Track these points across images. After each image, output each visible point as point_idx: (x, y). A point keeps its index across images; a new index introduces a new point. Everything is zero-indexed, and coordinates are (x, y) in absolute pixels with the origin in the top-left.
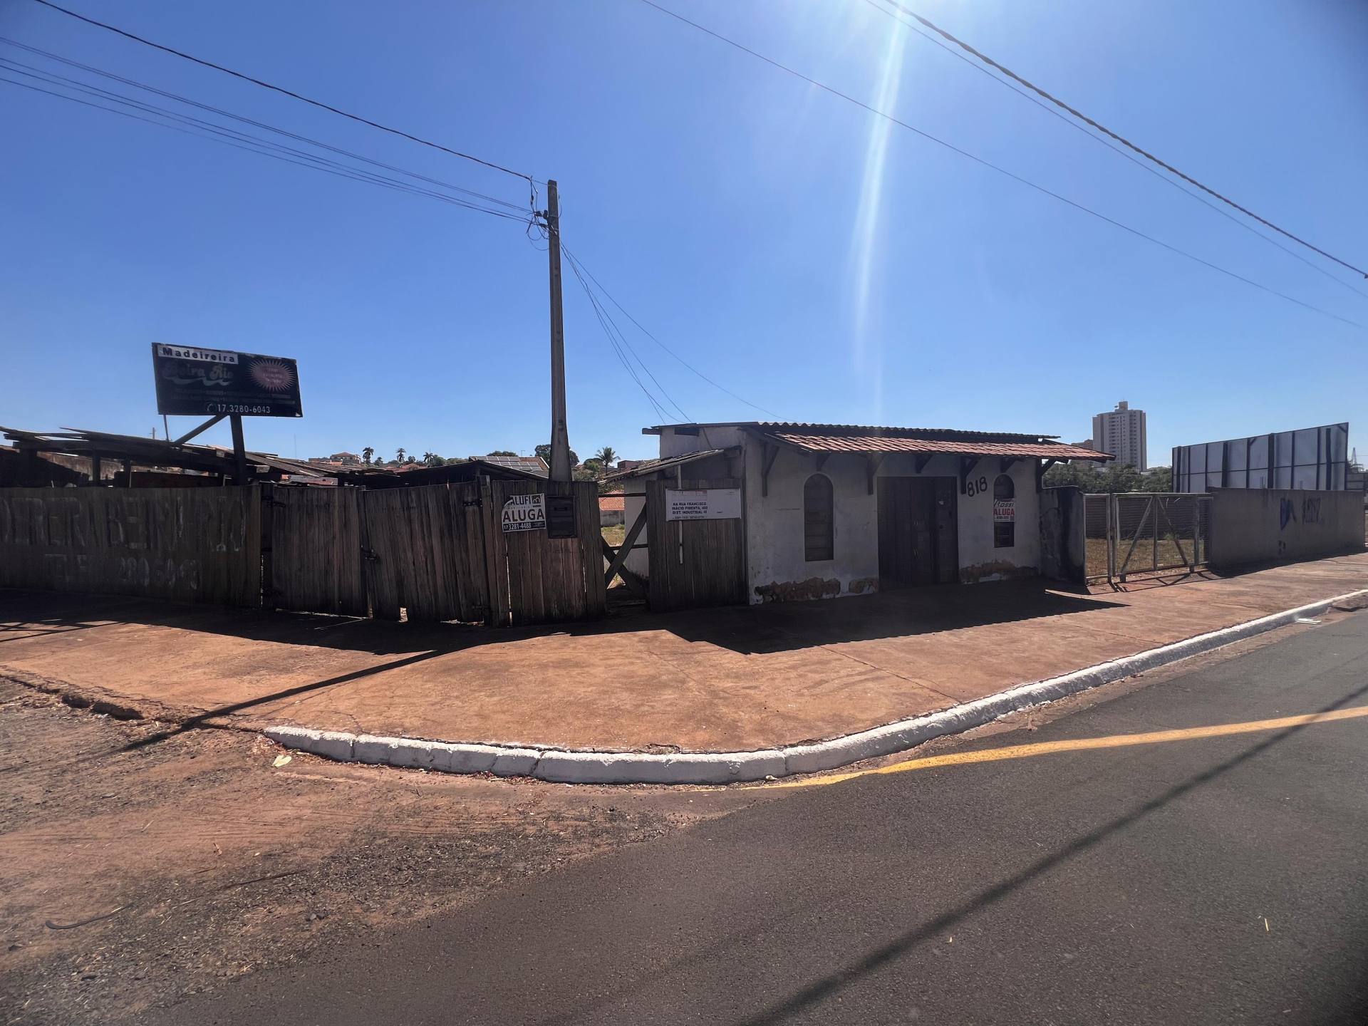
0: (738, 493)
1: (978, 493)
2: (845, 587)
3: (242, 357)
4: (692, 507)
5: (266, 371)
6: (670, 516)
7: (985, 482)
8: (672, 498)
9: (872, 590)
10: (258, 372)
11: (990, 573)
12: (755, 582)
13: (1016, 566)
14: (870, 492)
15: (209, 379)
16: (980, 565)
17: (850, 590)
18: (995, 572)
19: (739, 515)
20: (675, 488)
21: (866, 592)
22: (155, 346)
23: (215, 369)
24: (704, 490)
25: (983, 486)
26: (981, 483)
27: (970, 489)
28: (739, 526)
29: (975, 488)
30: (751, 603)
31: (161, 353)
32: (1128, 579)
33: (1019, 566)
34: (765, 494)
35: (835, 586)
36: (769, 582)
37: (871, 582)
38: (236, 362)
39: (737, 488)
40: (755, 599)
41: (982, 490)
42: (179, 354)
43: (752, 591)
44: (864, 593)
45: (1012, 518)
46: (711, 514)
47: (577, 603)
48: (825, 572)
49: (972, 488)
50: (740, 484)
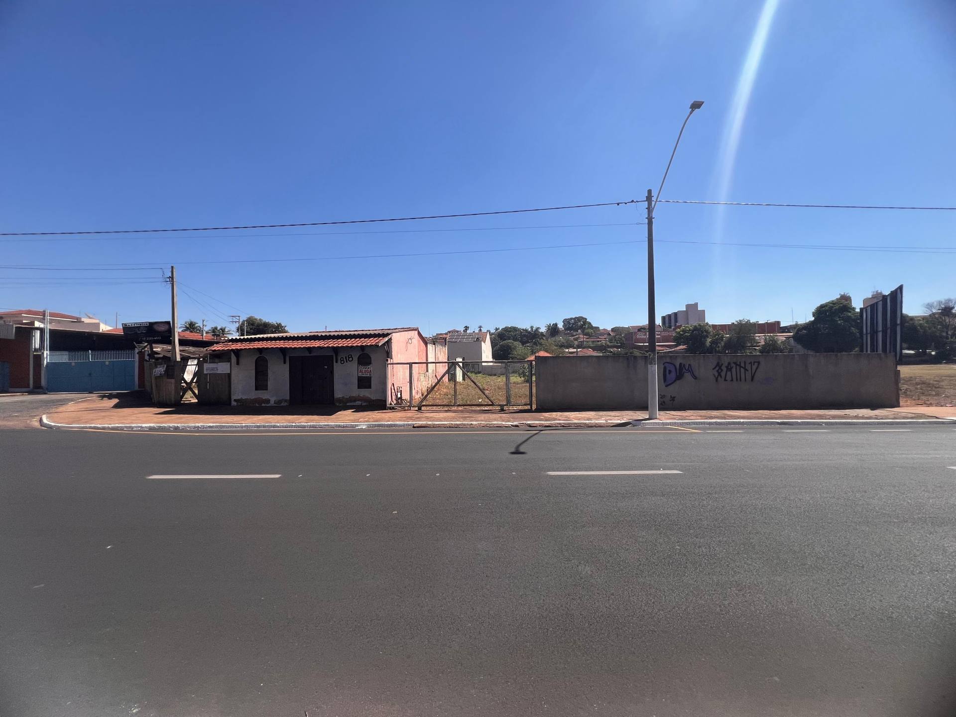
0: (229, 363)
1: (347, 362)
2: (272, 402)
3: (150, 323)
4: (213, 369)
5: (159, 326)
6: (205, 372)
7: (351, 357)
8: (206, 366)
9: (286, 404)
10: (156, 327)
11: (355, 401)
12: (234, 397)
13: (372, 398)
14: (285, 363)
15: (139, 331)
16: (348, 397)
17: (275, 403)
18: (358, 401)
19: (229, 372)
20: (206, 362)
21: (282, 404)
22: (122, 324)
23: (141, 328)
24: (217, 363)
25: (351, 359)
26: (349, 358)
27: (341, 361)
28: (229, 375)
29: (345, 360)
30: (232, 405)
31: (124, 326)
32: (423, 408)
33: (375, 399)
34: (238, 363)
35: (268, 401)
36: (239, 398)
37: (286, 401)
38: (148, 325)
39: (228, 362)
40: (234, 403)
41: (350, 361)
42: (129, 325)
43: (233, 400)
44: (281, 405)
45: (370, 375)
46: (219, 372)
47: (173, 399)
48: (263, 395)
49: (343, 360)
50: (229, 360)
